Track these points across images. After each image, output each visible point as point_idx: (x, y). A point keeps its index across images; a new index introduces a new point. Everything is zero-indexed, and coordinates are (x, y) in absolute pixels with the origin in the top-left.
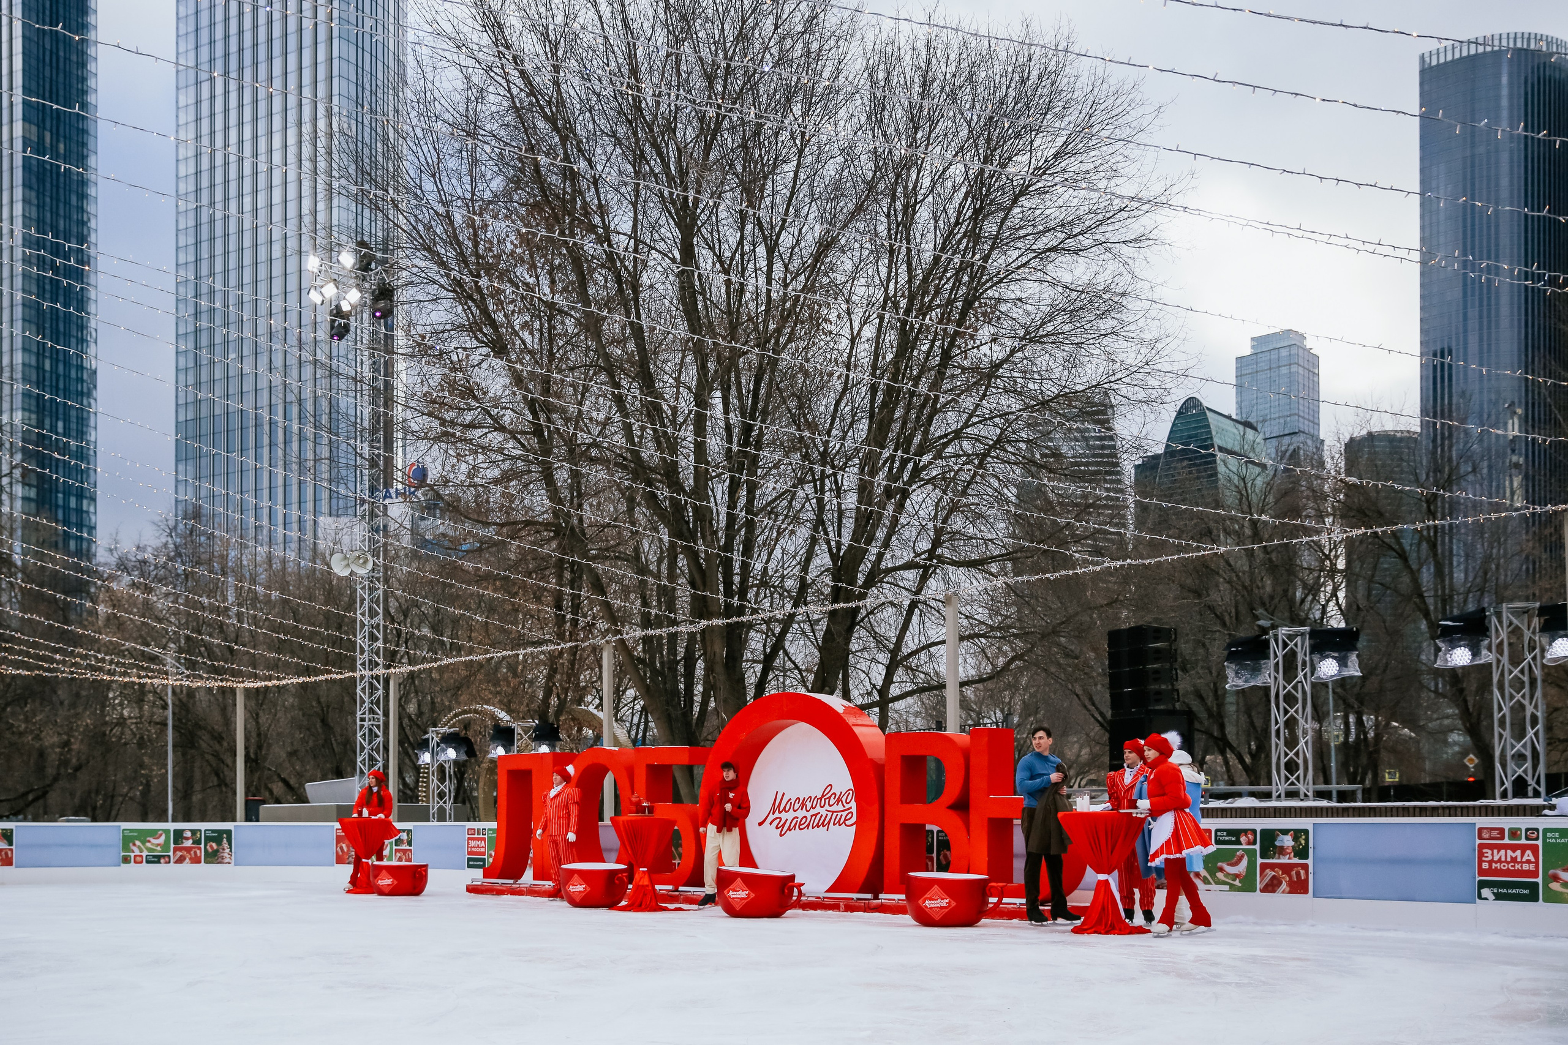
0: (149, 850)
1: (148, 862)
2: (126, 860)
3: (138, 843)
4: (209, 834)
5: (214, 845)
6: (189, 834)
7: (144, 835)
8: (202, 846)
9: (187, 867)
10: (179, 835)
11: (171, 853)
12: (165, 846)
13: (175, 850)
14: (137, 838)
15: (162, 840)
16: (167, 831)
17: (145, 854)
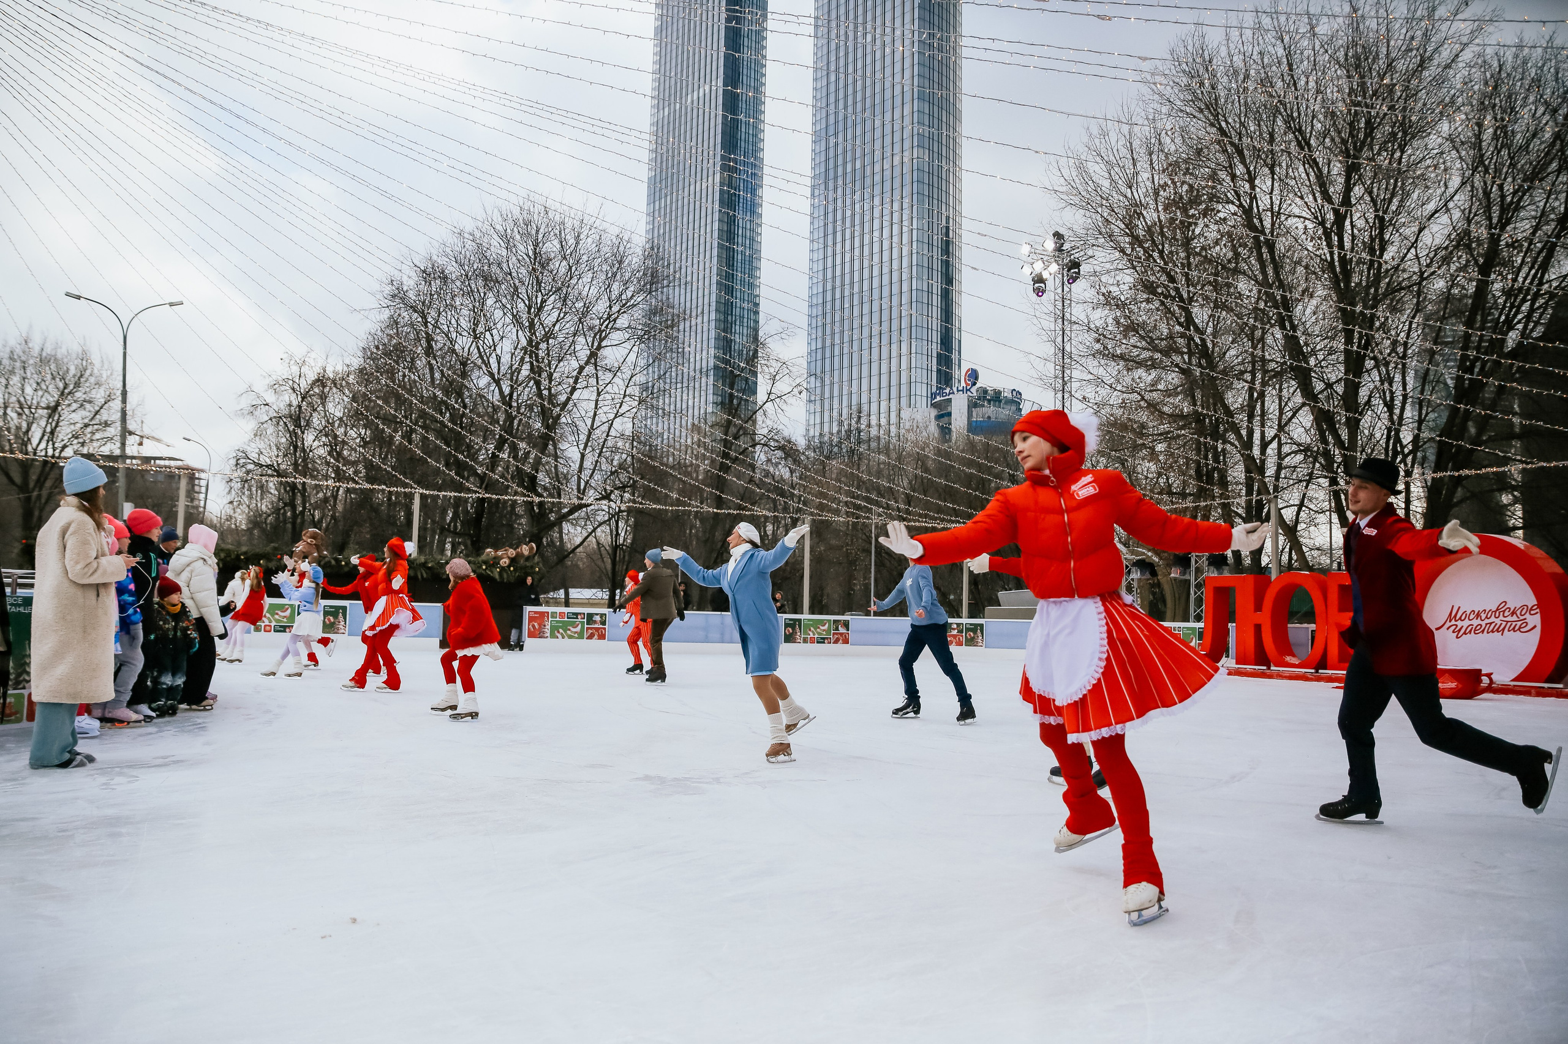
4: (969, 627)
5: (972, 634)
6: (954, 626)
8: (963, 634)
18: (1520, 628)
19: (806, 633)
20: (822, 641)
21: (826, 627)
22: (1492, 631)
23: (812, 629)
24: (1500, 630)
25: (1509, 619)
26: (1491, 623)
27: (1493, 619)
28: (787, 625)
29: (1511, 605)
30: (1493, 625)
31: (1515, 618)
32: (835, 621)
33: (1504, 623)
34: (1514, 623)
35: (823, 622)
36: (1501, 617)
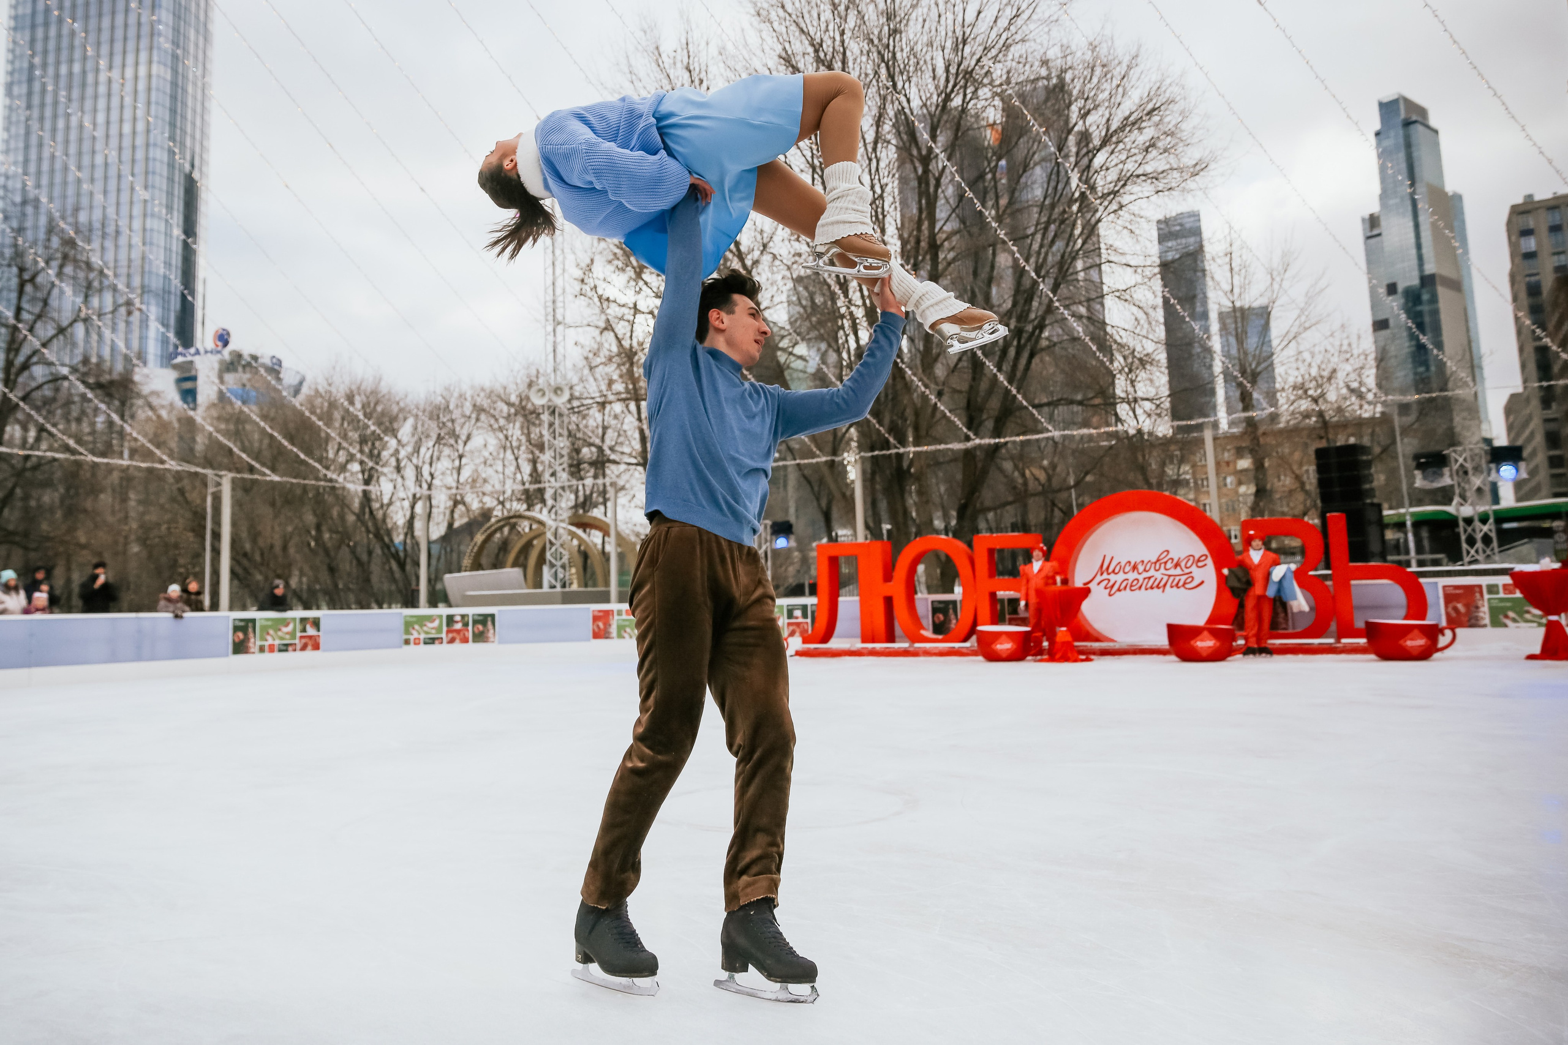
0: (427, 633)
1: (425, 643)
2: (407, 642)
3: (417, 627)
4: (476, 618)
5: (480, 627)
6: (458, 618)
7: (422, 620)
8: (470, 628)
9: (457, 646)
10: (450, 619)
11: (444, 635)
12: (439, 629)
13: (448, 632)
14: (416, 623)
15: (436, 623)
16: (440, 617)
17: (422, 636)
18: (1185, 583)
19: (263, 639)
20: (284, 648)
21: (290, 628)
22: (1152, 588)
23: (271, 632)
24: (1160, 586)
25: (1172, 572)
26: (1149, 578)
27: (1152, 572)
28: (236, 629)
29: (1175, 555)
30: (1152, 580)
31: (1178, 571)
32: (303, 620)
33: (1166, 578)
34: (1177, 578)
35: (286, 622)
36: (1162, 570)
